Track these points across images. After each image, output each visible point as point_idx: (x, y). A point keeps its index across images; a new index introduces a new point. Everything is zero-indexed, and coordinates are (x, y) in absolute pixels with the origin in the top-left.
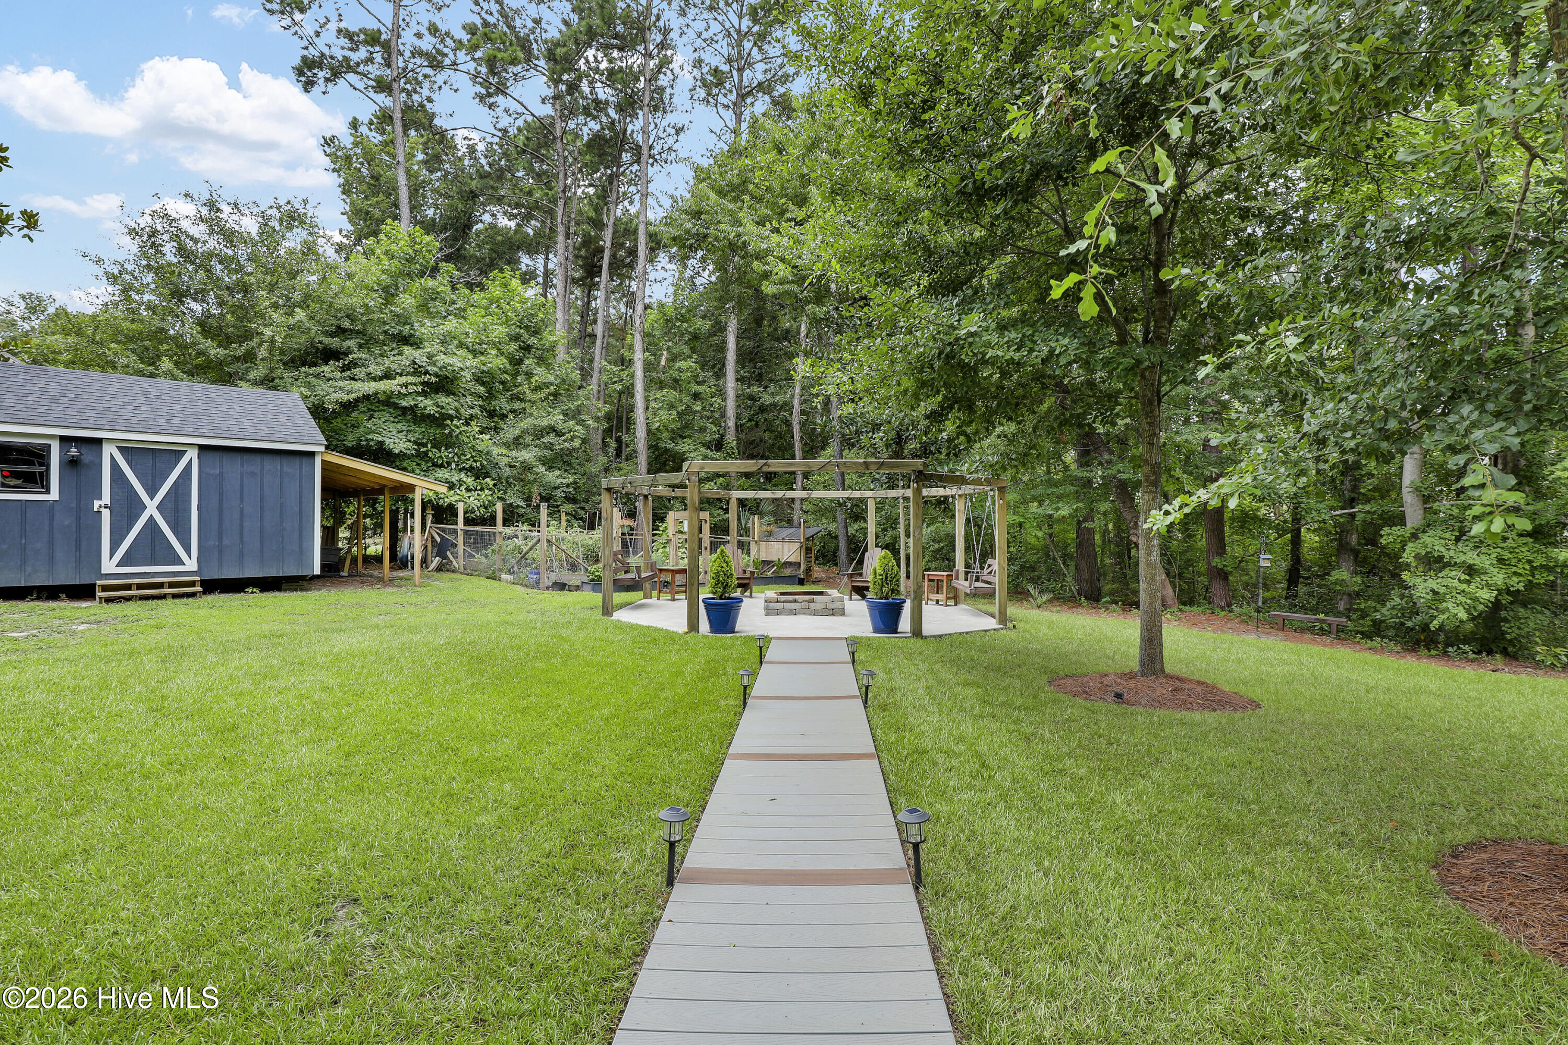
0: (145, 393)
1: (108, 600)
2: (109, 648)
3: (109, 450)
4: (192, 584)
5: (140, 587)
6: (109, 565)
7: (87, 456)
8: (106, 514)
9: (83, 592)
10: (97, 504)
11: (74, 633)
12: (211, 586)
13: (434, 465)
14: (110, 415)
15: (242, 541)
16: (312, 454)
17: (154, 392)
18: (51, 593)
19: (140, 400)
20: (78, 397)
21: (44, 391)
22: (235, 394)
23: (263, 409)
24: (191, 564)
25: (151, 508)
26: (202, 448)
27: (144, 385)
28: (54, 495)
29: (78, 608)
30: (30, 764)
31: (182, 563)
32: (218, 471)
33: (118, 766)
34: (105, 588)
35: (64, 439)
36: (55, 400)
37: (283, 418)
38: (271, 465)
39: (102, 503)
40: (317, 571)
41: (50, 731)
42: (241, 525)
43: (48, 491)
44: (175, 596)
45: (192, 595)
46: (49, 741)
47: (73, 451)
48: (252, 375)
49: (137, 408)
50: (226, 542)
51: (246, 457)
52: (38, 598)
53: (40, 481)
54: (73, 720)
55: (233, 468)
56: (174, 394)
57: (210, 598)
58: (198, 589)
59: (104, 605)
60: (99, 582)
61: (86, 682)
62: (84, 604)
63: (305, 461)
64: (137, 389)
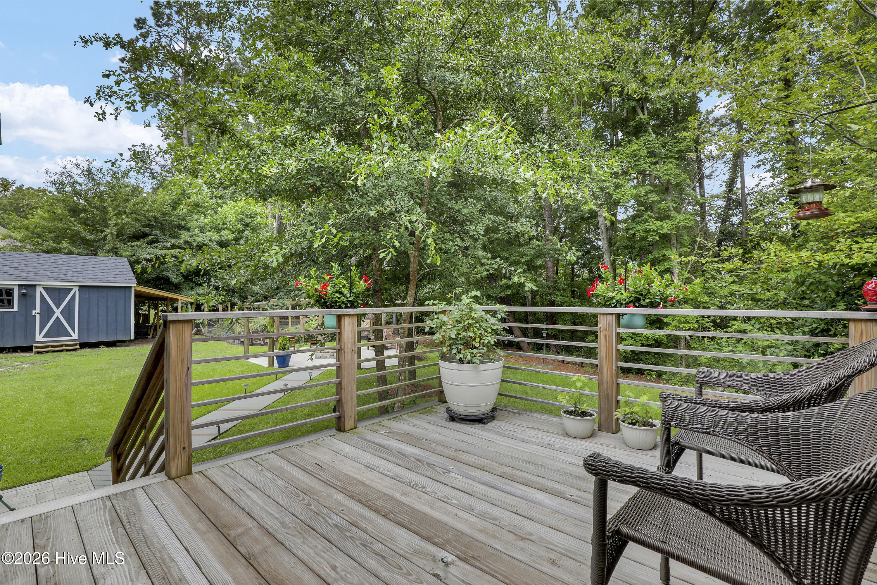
0: (55, 262)
1: (38, 353)
2: (36, 375)
3: (39, 290)
4: (76, 345)
5: (52, 346)
6: (39, 338)
7: (30, 292)
8: (38, 317)
9: (28, 349)
10: (34, 312)
11: (23, 368)
12: (83, 346)
13: (197, 284)
14: (40, 274)
15: (98, 326)
16: (130, 287)
17: (60, 261)
18: (14, 350)
19: (53, 266)
20: (26, 266)
21: (11, 264)
22: (96, 260)
23: (110, 267)
24: (75, 336)
25: (58, 313)
26: (80, 286)
27: (55, 258)
28: (16, 309)
29: (26, 357)
30: (9, 412)
31: (70, 336)
32: (87, 296)
33: (35, 412)
34: (37, 348)
35: (20, 286)
36: (16, 268)
37: (118, 271)
38: (111, 293)
39: (36, 311)
40: (132, 338)
41: (15, 403)
42: (98, 320)
43: (13, 308)
44: (67, 350)
45: (76, 350)
46: (15, 406)
47: (24, 291)
48: (106, 248)
49: (52, 270)
50: (91, 326)
51: (100, 289)
52: (9, 352)
53: (10, 303)
54: (22, 400)
55: (94, 295)
56: (69, 262)
57: (83, 351)
58: (78, 347)
59: (37, 355)
60: (34, 345)
61: (27, 388)
62: (28, 355)
63: (127, 290)
64: (52, 261)
